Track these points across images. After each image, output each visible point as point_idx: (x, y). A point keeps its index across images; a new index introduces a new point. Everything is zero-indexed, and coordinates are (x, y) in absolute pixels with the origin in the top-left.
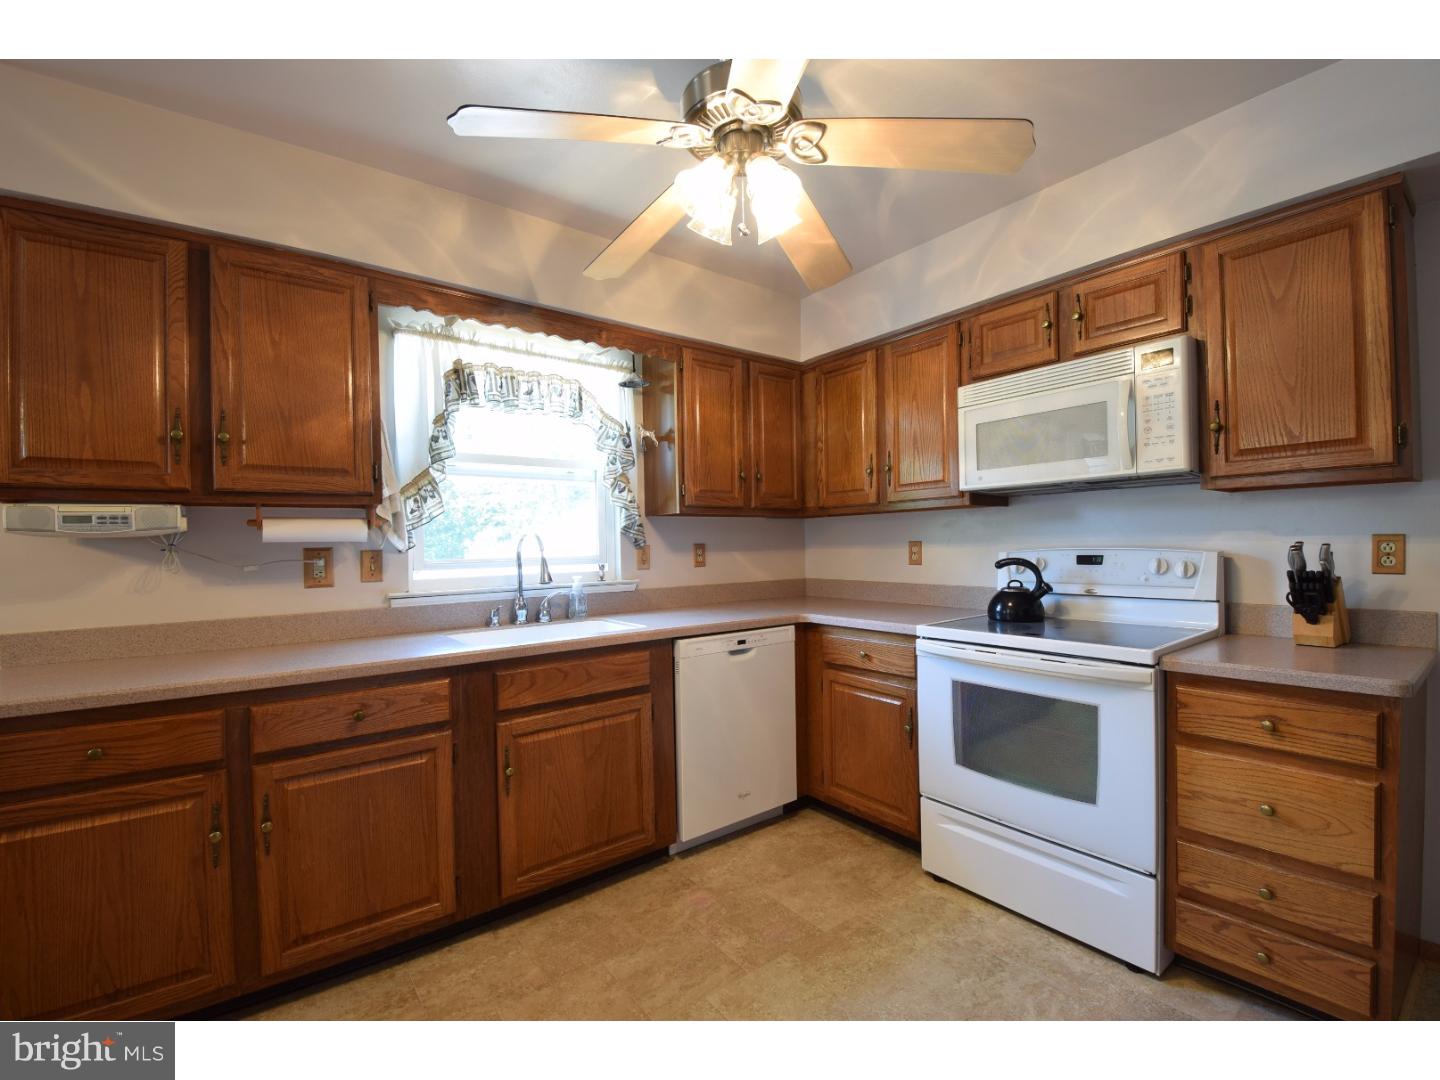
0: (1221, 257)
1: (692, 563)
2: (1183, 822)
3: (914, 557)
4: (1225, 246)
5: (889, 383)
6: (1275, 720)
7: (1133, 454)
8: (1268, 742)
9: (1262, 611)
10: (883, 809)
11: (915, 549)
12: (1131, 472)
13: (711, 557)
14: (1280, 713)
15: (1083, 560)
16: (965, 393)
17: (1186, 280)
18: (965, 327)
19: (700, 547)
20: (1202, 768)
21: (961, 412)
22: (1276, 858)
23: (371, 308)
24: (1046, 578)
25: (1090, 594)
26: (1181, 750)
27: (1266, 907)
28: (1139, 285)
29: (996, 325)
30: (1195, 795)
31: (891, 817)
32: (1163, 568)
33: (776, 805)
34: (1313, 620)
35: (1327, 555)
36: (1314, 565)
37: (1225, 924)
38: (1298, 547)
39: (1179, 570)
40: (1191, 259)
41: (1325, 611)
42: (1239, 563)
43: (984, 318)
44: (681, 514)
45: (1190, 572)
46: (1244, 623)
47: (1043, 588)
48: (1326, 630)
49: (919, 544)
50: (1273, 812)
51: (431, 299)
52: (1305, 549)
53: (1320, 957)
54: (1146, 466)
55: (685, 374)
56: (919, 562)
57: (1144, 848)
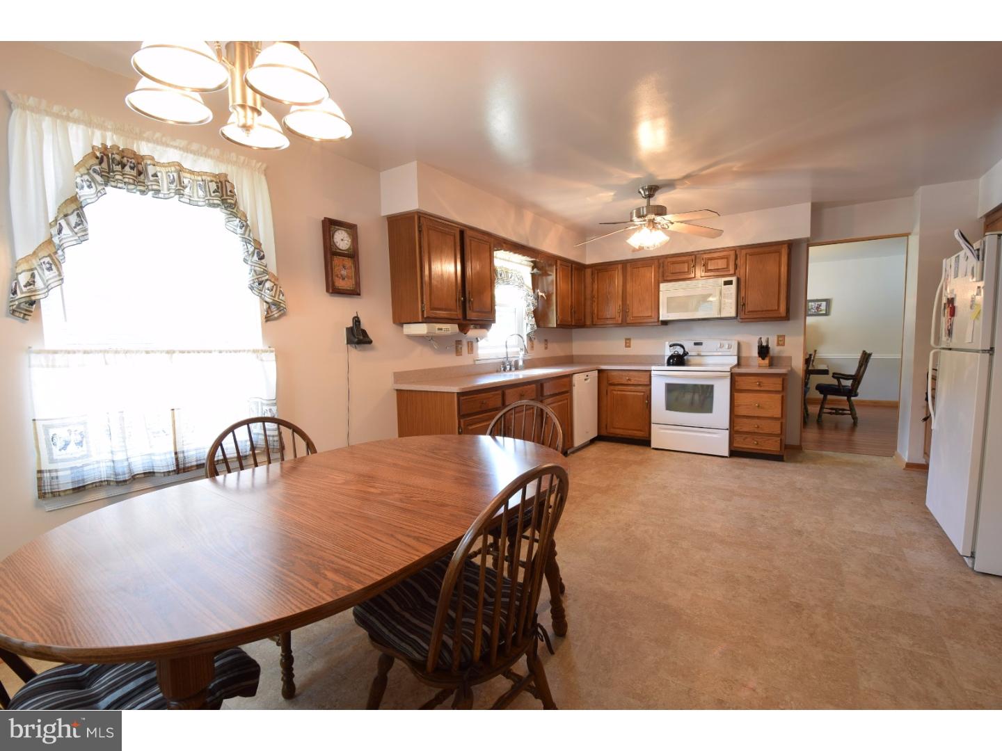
0: (746, 254)
1: (544, 348)
2: (736, 413)
3: (628, 345)
4: (749, 251)
5: (629, 278)
6: (760, 382)
7: (720, 311)
8: (758, 388)
9: (748, 358)
10: (635, 432)
11: (628, 341)
12: (719, 316)
13: (550, 345)
14: (761, 380)
15: (696, 344)
16: (663, 286)
17: (736, 259)
18: (661, 261)
19: (546, 340)
20: (742, 398)
21: (661, 292)
22: (758, 418)
23: (490, 251)
24: (687, 350)
25: (699, 355)
26: (736, 394)
27: (756, 431)
28: (722, 258)
29: (674, 263)
30: (739, 406)
31: (639, 434)
32: (721, 346)
33: (586, 441)
34: (763, 359)
35: (767, 341)
36: (764, 344)
37: (746, 438)
38: (761, 338)
39: (727, 346)
40: (738, 252)
41: (766, 356)
42: (741, 343)
43: (669, 260)
44: (557, 328)
45: (730, 347)
46: (743, 362)
47: (686, 354)
48: (767, 361)
49: (629, 339)
50: (759, 406)
51: (504, 245)
52: (762, 340)
53: (769, 440)
54: (723, 315)
55: (558, 271)
56: (629, 347)
57: (725, 423)
